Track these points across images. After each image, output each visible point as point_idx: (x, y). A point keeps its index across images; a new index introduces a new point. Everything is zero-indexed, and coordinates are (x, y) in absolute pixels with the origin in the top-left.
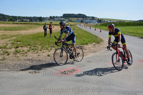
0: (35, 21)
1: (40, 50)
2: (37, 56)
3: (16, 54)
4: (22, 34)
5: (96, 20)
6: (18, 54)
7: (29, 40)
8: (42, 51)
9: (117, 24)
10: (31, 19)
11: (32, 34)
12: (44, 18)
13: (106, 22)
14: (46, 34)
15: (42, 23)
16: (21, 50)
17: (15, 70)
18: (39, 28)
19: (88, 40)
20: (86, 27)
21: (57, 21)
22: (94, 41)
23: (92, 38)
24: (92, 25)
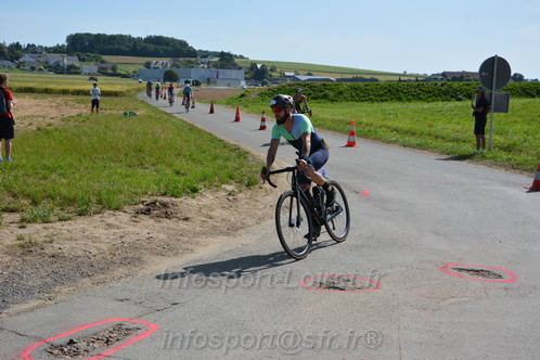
5: (243, 72)
9: (341, 93)
13: (289, 81)
19: (199, 170)
21: (33, 69)
22: (231, 178)
23: (220, 162)
24: (223, 96)
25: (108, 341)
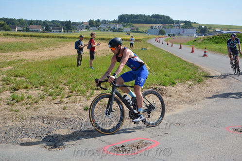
0: (55, 31)
1: (66, 96)
2: (61, 110)
3: (13, 105)
4: (27, 58)
5: (195, 30)
6: (16, 104)
7: (43, 73)
8: (73, 97)
10: (47, 26)
11: (49, 60)
12: (75, 24)
13: (218, 33)
14: (81, 60)
15: (71, 36)
16: (25, 94)
17: (11, 141)
18: (64, 45)
19: (175, 74)
20: (170, 44)
21: (104, 30)
22: (190, 78)
23: (185, 71)
24: (186, 41)
25: (138, 147)
